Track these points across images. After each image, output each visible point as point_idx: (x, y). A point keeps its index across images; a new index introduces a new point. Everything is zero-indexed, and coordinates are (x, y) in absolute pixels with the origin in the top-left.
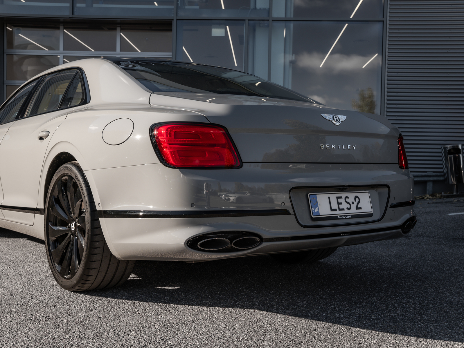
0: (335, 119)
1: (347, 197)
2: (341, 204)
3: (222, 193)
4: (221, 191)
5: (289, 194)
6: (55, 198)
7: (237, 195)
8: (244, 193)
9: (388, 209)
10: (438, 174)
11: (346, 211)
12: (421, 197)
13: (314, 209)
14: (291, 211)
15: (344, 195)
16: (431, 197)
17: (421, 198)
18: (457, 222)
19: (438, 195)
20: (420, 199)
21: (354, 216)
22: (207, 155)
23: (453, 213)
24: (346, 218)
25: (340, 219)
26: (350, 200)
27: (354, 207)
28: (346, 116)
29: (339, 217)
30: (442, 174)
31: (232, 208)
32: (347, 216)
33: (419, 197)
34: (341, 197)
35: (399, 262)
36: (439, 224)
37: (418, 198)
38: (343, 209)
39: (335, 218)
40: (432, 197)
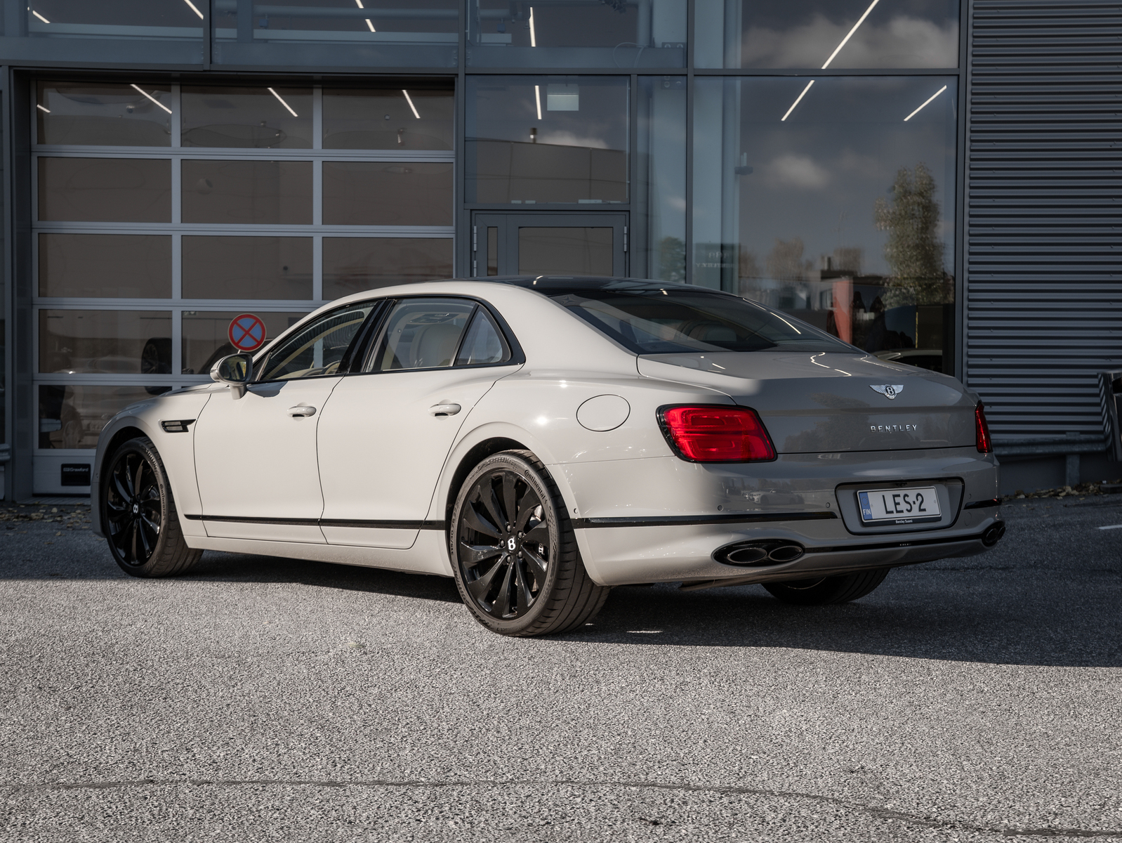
0: (889, 391)
1: (906, 495)
2: (899, 504)
3: (745, 492)
4: (744, 488)
5: (835, 491)
6: (472, 504)
7: (762, 493)
8: (769, 491)
9: (962, 511)
10: (1093, 437)
11: (906, 514)
12: (1052, 491)
13: (864, 512)
14: (838, 515)
15: (902, 493)
16: (1075, 492)
17: (1052, 493)
18: (1110, 543)
19: (1091, 487)
20: (1051, 496)
21: (916, 521)
22: (734, 446)
23: (1110, 525)
24: (905, 523)
25: (898, 524)
26: (910, 499)
27: (915, 507)
28: (902, 386)
29: (897, 522)
30: (1102, 437)
31: (757, 511)
32: (907, 520)
33: (1049, 492)
34: (899, 496)
35: (986, 602)
36: (1075, 546)
37: (1045, 494)
38: (902, 512)
39: (892, 523)
40: (1079, 492)
